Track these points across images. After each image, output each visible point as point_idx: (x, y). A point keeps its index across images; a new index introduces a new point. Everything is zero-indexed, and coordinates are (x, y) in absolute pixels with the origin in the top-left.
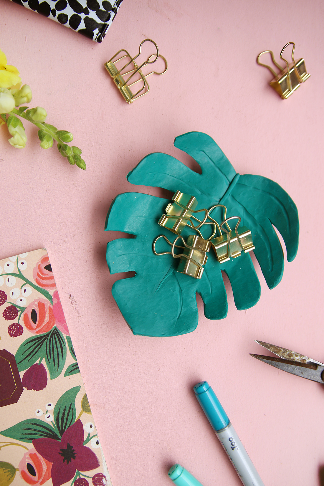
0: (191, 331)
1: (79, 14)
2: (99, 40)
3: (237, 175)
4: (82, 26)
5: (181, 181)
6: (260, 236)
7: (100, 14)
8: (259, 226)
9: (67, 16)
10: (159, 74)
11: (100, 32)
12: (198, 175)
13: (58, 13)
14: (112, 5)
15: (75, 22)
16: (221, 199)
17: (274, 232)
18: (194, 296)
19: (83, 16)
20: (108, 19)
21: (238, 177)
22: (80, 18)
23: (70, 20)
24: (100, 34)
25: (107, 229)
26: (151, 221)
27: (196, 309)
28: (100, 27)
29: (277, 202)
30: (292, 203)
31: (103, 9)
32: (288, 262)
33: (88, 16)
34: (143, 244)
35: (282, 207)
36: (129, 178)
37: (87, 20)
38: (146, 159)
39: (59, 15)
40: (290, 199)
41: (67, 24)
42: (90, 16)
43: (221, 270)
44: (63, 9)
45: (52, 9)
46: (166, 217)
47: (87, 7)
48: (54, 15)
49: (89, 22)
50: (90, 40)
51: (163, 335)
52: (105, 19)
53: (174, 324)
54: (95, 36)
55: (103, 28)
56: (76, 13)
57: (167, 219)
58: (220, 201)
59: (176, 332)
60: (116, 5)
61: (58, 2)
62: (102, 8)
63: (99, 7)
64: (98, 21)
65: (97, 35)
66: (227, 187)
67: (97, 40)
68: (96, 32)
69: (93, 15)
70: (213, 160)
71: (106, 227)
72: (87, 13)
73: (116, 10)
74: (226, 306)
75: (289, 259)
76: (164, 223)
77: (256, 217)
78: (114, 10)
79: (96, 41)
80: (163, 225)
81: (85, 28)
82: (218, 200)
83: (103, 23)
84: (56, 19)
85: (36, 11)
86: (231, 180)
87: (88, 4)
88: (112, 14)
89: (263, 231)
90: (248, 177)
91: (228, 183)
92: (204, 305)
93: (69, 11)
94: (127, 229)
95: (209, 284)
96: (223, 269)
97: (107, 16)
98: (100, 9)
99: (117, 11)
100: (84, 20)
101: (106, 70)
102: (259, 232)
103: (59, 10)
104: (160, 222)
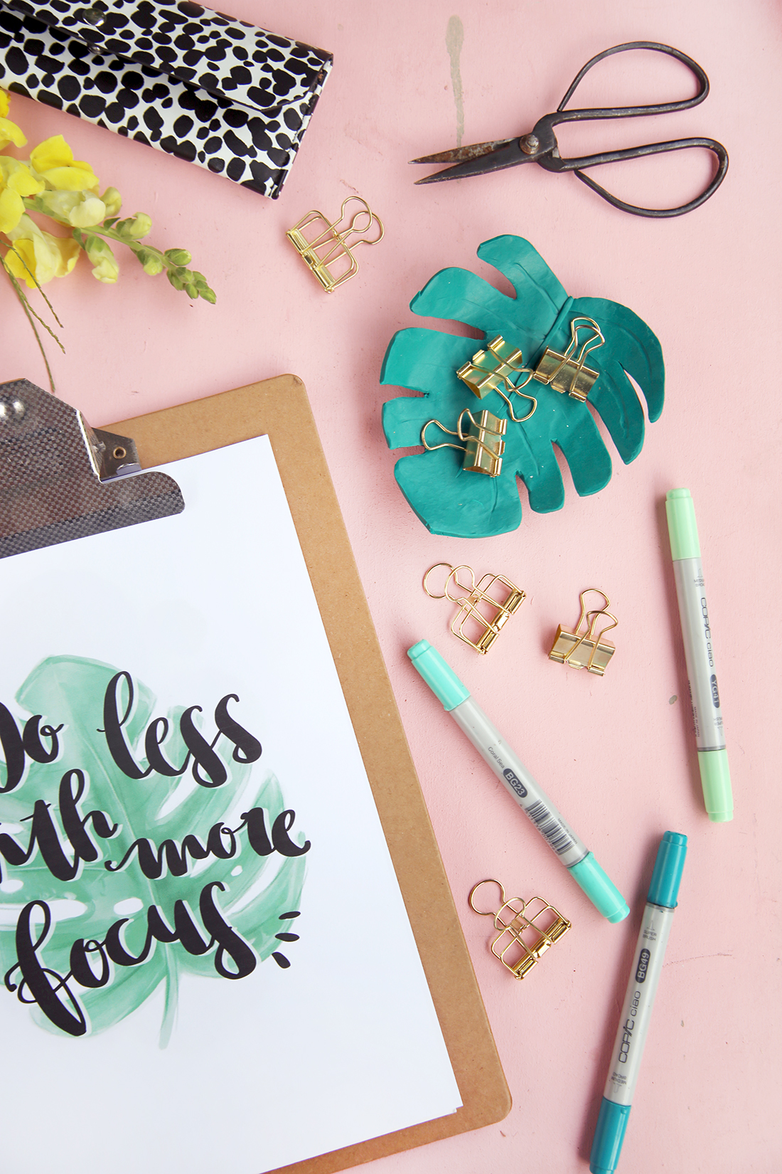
0: (512, 529)
1: (241, 158)
2: (275, 196)
3: (569, 298)
4: (247, 175)
5: (486, 310)
6: (607, 389)
7: (273, 154)
8: (605, 374)
9: (222, 162)
10: (370, 243)
11: (275, 183)
12: (510, 300)
13: (208, 157)
14: (291, 139)
15: (236, 169)
16: (546, 336)
17: (627, 382)
18: (513, 480)
19: (247, 160)
20: (286, 163)
21: (571, 302)
22: (243, 164)
23: (228, 167)
24: (276, 186)
25: (383, 383)
26: (445, 373)
27: (517, 498)
28: (275, 176)
29: (630, 337)
30: (653, 336)
31: (279, 148)
32: (651, 422)
33: (255, 159)
34: (435, 405)
35: (638, 344)
36: (413, 306)
37: (254, 166)
38: (438, 276)
39: (211, 160)
40: (650, 331)
41: (224, 173)
42: (258, 159)
43: (552, 441)
44: (216, 151)
45: (198, 151)
46: (471, 368)
47: (252, 146)
48: (202, 160)
49: (258, 168)
50: (262, 196)
51: (473, 535)
52: (281, 162)
53: (487, 518)
54: (268, 191)
55: (279, 177)
56: (237, 157)
57: (471, 371)
58: (545, 339)
59: (491, 530)
60: (296, 138)
61: (208, 141)
62: (275, 145)
63: (271, 143)
64: (272, 166)
65: (272, 188)
66: (555, 316)
67: (272, 197)
68: (269, 183)
69: (262, 157)
70: (533, 277)
71: (381, 380)
72: (253, 154)
73: (298, 145)
74: (561, 491)
75: (652, 418)
76: (465, 374)
77: (599, 361)
78: (295, 147)
79: (270, 197)
80: (464, 377)
81: (253, 179)
82: (544, 337)
83: (280, 168)
84: (205, 165)
85: (172, 154)
86: (560, 307)
87: (254, 140)
88: (292, 153)
89: (611, 381)
90: (585, 300)
91: (557, 312)
92: (529, 493)
93: (226, 154)
94: (413, 383)
95: (535, 463)
96: (554, 440)
97: (284, 157)
98: (273, 146)
99: (299, 147)
100: (251, 165)
101: (290, 243)
102: (605, 383)
103: (209, 153)
104: (460, 371)
